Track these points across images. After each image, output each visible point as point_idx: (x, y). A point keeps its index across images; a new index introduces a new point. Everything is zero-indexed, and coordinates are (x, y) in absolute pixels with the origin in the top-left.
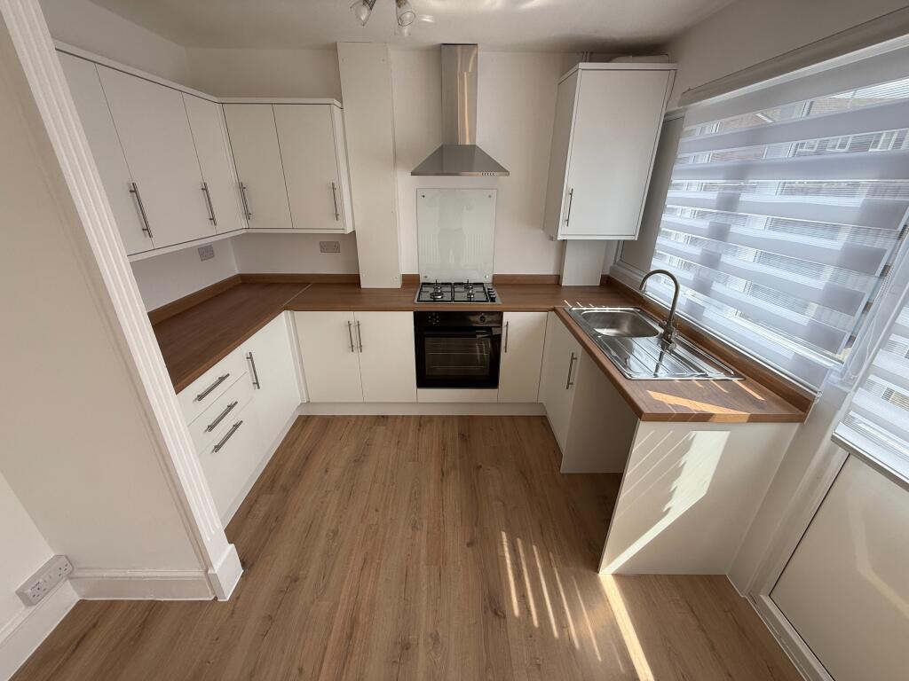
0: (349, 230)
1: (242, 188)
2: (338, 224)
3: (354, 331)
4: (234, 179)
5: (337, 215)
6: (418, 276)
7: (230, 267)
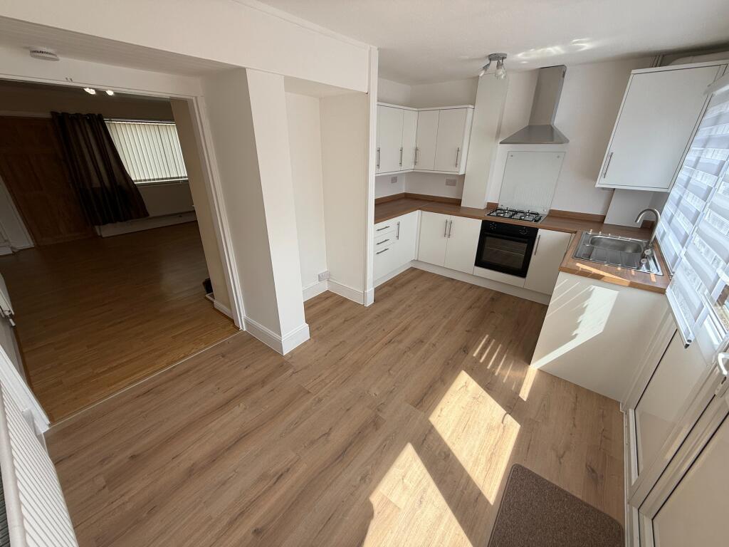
0: (461, 173)
1: (417, 149)
2: (457, 170)
3: (449, 225)
4: (414, 146)
5: (456, 164)
6: (497, 204)
7: (402, 188)
